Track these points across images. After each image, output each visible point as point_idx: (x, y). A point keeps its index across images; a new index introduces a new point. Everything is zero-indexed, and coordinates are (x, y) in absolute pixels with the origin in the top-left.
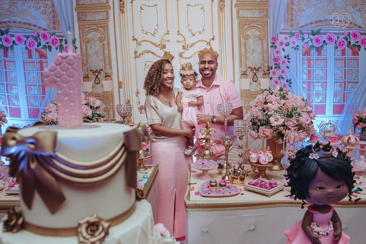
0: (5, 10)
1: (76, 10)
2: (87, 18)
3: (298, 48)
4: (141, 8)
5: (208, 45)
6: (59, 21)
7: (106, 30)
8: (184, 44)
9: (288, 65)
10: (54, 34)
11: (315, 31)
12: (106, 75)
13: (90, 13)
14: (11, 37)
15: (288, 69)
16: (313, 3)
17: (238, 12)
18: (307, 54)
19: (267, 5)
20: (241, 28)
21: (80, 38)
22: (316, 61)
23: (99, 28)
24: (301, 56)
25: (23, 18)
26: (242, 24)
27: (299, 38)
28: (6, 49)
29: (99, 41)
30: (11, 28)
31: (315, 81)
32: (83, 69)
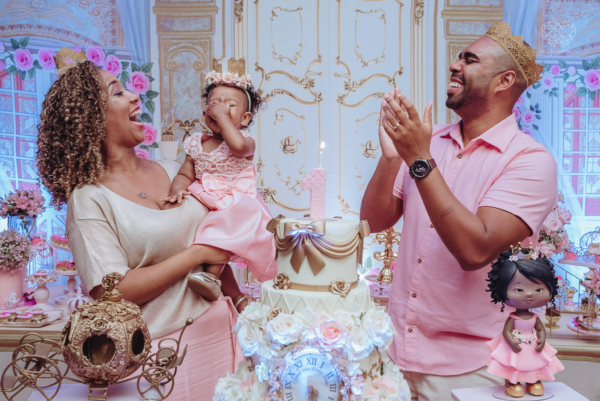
0: (22, 3)
1: (154, 11)
2: (174, 27)
3: (557, 92)
4: (273, 12)
5: (390, 83)
6: (122, 28)
7: (208, 50)
8: (347, 81)
9: (537, 122)
10: (112, 52)
11: (590, 62)
12: (204, 130)
13: (181, 19)
14: (32, 53)
15: (536, 131)
16: (588, 10)
17: (447, 25)
18: (572, 104)
19: (501, 14)
20: (451, 55)
21: (160, 62)
22: (590, 116)
23: (195, 46)
24: (562, 108)
25: (56, 20)
26: (454, 46)
27: (559, 75)
28: (20, 76)
29: (193, 69)
30: (32, 37)
31: (586, 153)
32: (162, 119)
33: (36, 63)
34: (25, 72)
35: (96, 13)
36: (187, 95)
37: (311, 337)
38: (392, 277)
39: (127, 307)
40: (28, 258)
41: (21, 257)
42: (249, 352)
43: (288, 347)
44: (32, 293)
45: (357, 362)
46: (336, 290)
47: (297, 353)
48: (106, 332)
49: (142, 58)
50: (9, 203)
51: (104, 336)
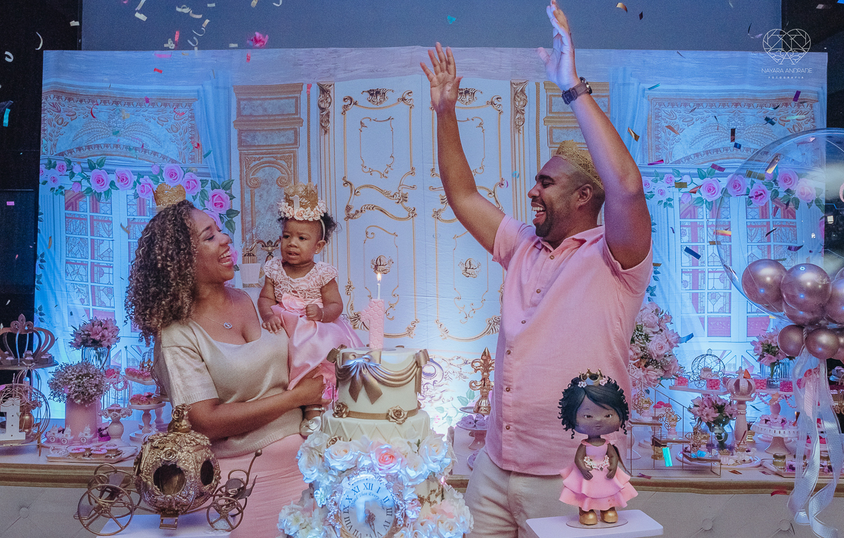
0: (100, 123)
1: (235, 125)
2: (256, 141)
3: (671, 202)
4: (361, 123)
5: (490, 195)
7: (292, 165)
10: (191, 170)
11: (705, 171)
13: (263, 133)
14: (108, 174)
16: (700, 116)
17: (550, 133)
18: (689, 215)
21: (241, 179)
22: (709, 229)
23: (279, 161)
24: (678, 220)
25: (134, 138)
27: (673, 184)
28: (96, 198)
29: (276, 185)
30: (109, 157)
31: (706, 268)
32: (244, 239)
33: (112, 184)
34: (101, 193)
35: (175, 129)
36: (269, 213)
37: (367, 462)
38: (489, 407)
39: (198, 438)
40: (102, 391)
41: (95, 390)
42: (310, 479)
43: (345, 473)
44: (106, 428)
45: (412, 487)
46: (393, 418)
47: (354, 479)
48: (176, 462)
49: (222, 175)
50: (83, 333)
51: (174, 466)
